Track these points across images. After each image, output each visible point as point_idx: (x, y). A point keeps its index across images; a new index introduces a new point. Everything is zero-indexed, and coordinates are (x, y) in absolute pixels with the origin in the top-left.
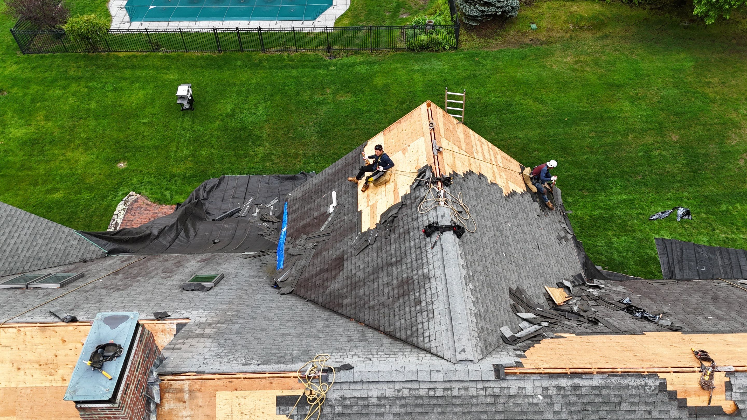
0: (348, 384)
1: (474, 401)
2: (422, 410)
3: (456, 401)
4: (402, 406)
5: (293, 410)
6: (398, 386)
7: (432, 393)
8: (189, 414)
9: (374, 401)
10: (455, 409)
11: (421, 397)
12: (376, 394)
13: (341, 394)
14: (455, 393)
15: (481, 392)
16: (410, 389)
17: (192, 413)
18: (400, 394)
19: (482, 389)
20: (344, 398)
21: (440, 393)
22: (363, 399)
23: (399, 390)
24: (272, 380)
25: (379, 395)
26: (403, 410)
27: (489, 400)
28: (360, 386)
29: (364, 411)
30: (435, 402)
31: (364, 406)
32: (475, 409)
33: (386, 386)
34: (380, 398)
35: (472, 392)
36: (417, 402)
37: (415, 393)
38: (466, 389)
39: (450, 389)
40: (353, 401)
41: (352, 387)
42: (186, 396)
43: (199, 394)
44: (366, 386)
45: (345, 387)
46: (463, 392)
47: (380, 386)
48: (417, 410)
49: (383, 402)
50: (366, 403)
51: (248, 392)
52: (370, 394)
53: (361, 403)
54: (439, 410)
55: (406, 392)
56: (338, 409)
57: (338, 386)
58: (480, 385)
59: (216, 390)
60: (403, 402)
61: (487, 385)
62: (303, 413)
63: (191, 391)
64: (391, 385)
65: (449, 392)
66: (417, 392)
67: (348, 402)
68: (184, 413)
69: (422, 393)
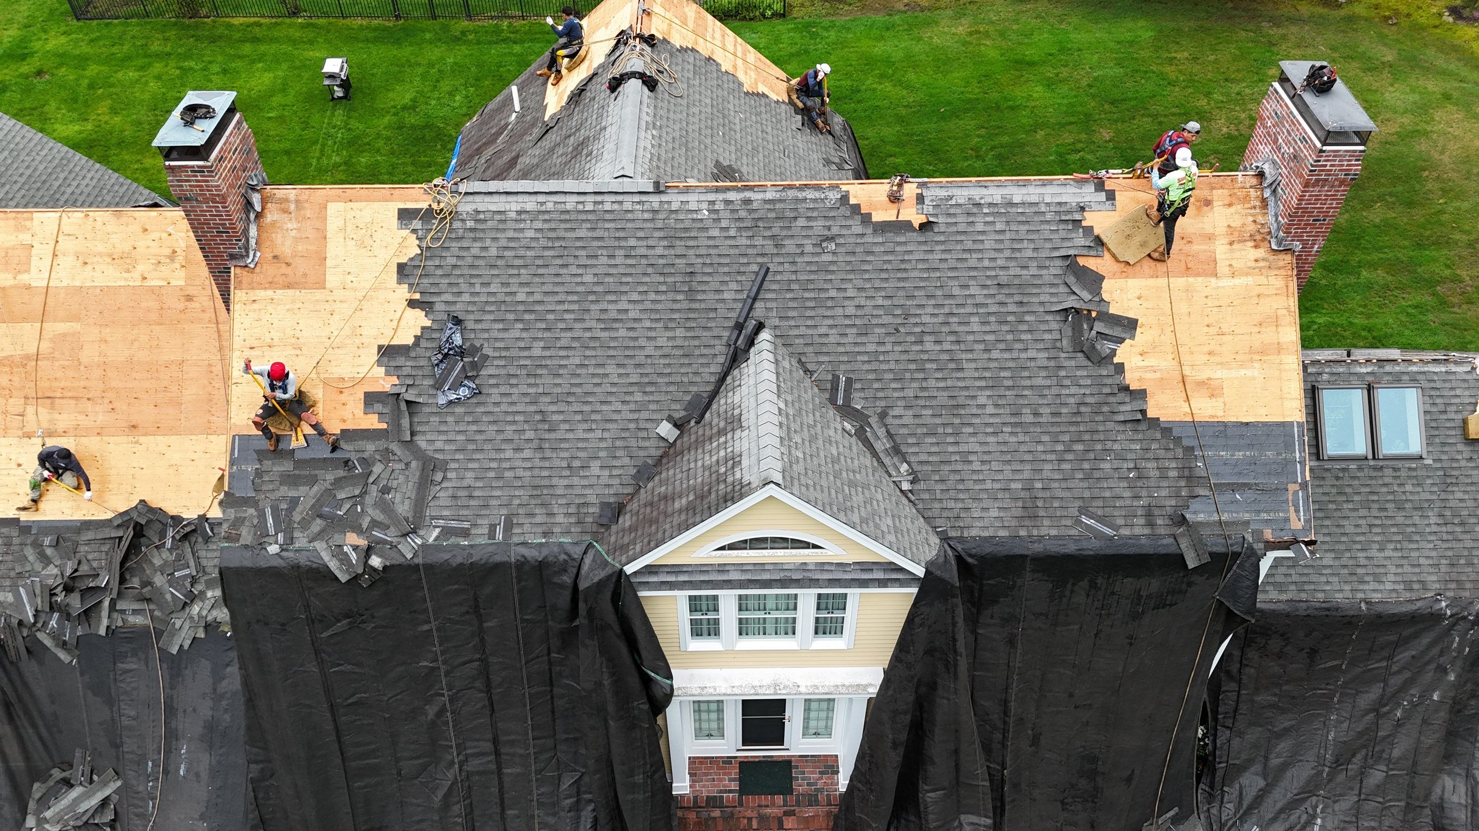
0: (482, 196)
1: (630, 216)
2: (568, 226)
3: (608, 216)
4: (545, 221)
5: (417, 224)
6: (541, 198)
7: (580, 207)
8: (295, 226)
9: (513, 215)
10: (607, 225)
11: (568, 212)
12: (515, 207)
13: (474, 207)
14: (607, 207)
15: (638, 207)
16: (555, 203)
17: (299, 225)
18: (543, 209)
19: (639, 203)
20: (477, 212)
21: (589, 207)
22: (499, 212)
23: (542, 204)
24: (393, 191)
25: (519, 209)
26: (546, 226)
27: (646, 216)
28: (496, 198)
29: (500, 226)
30: (584, 217)
31: (500, 221)
32: (629, 225)
33: (526, 198)
34: (519, 213)
35: (627, 206)
36: (563, 217)
37: (561, 207)
38: (621, 203)
39: (602, 203)
40: (488, 216)
41: (488, 199)
42: (292, 207)
43: (306, 205)
44: (503, 198)
45: (478, 198)
46: (616, 207)
47: (520, 198)
48: (563, 226)
49: (523, 216)
50: (503, 217)
51: (364, 204)
52: (508, 208)
53: (498, 217)
54: (589, 226)
55: (550, 206)
56: (470, 224)
57: (470, 198)
58: (637, 198)
59: (328, 201)
60: (546, 217)
61: (644, 198)
62: (429, 227)
63: (297, 202)
64: (533, 198)
65: (600, 206)
66: (563, 205)
67: (482, 216)
68: (289, 226)
69: (569, 207)
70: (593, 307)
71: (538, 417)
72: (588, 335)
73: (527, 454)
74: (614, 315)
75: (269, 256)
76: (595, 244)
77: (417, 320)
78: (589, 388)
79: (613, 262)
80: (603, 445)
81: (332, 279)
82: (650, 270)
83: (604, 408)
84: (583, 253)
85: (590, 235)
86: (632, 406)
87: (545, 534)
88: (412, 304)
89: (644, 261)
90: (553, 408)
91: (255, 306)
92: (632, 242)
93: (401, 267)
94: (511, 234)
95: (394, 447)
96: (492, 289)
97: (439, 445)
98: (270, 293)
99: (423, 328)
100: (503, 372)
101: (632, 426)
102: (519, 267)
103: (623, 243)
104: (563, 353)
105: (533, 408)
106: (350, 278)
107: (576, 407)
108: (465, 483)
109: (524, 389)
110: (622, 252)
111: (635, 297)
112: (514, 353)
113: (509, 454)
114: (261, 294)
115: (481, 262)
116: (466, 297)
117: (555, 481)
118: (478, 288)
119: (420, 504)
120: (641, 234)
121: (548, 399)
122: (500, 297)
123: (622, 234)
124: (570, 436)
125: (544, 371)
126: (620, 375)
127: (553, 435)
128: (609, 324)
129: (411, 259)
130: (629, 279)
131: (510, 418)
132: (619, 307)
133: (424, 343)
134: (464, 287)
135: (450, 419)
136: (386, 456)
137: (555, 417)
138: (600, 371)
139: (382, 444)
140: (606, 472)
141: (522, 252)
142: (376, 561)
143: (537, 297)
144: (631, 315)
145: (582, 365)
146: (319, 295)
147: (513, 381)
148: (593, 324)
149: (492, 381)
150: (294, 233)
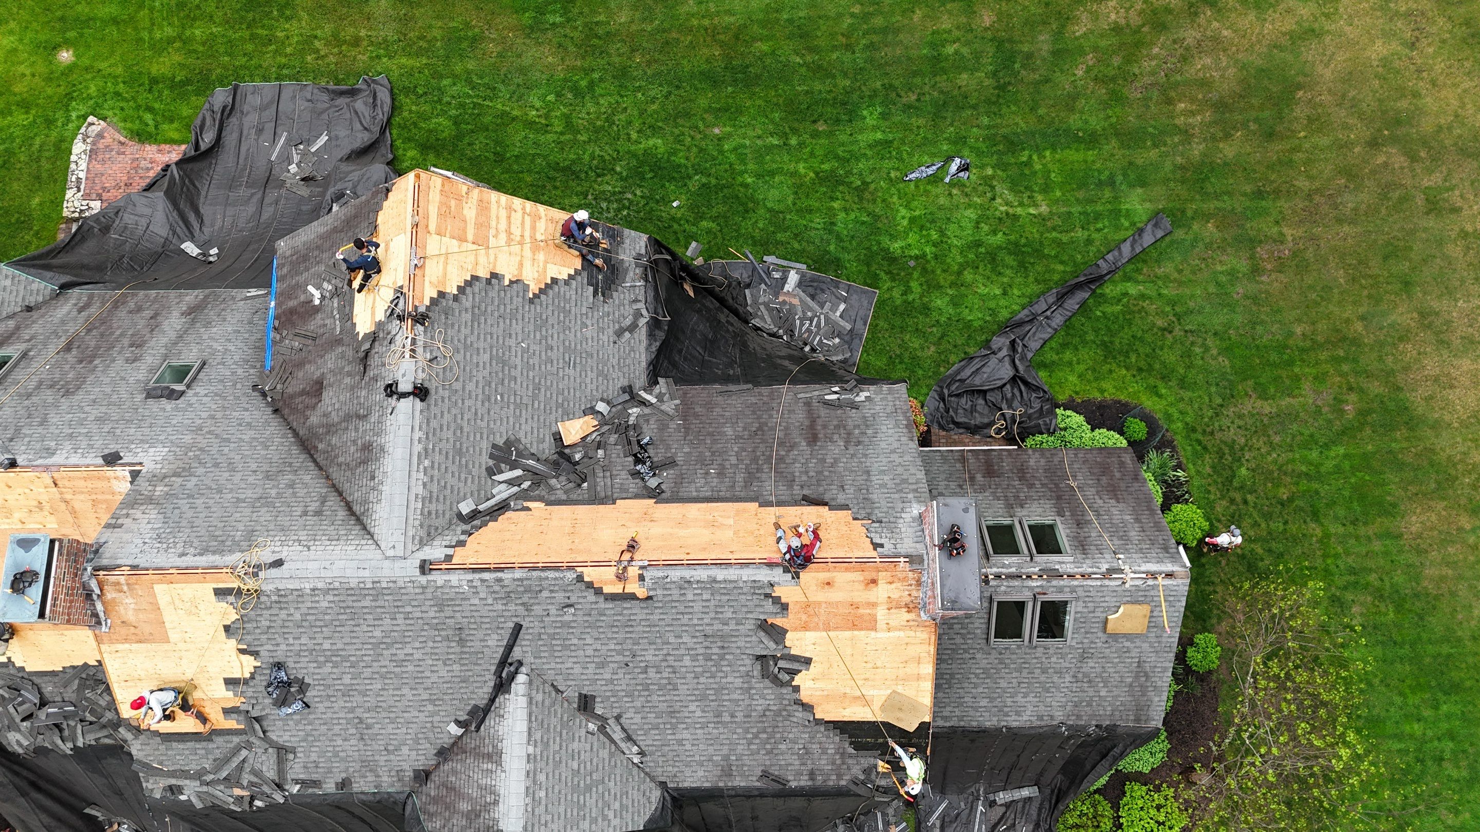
0: (281, 578)
1: (403, 591)
2: (355, 598)
3: (385, 591)
4: (335, 595)
5: (231, 599)
6: (328, 580)
7: (362, 586)
8: (132, 601)
9: (308, 591)
10: (386, 598)
11: (352, 589)
12: (309, 586)
13: (274, 586)
14: (384, 585)
15: (409, 585)
16: (341, 583)
17: (135, 601)
18: (332, 587)
19: (409, 582)
20: (279, 590)
21: (369, 585)
22: (297, 590)
23: (330, 584)
24: (207, 575)
25: (312, 587)
26: (336, 599)
27: (417, 591)
28: (291, 581)
29: (299, 599)
30: (366, 592)
31: (299, 596)
32: (404, 597)
33: (316, 580)
34: (313, 590)
35: (400, 584)
36: (349, 592)
37: (347, 586)
38: (395, 582)
39: (379, 582)
40: (288, 592)
41: (285, 580)
42: (125, 588)
43: (136, 587)
44: (298, 580)
45: (277, 581)
46: (391, 585)
47: (311, 580)
48: (350, 598)
49: (316, 592)
50: (300, 593)
51: (184, 585)
52: (303, 586)
53: (295, 593)
54: (371, 598)
55: (336, 585)
56: (274, 598)
57: (269, 581)
58: (408, 579)
59: (153, 584)
60: (335, 592)
61: (413, 579)
64: (322, 580)
65: (378, 585)
66: (348, 583)
67: (283, 593)
68: (127, 601)
69: (352, 586)
70: (385, 652)
71: (356, 721)
72: (385, 670)
74: (402, 657)
75: (119, 622)
76: (379, 610)
77: (248, 664)
78: (392, 703)
79: (395, 622)
80: (409, 737)
81: (173, 636)
82: (426, 627)
83: (405, 715)
84: (371, 617)
85: (373, 604)
86: (427, 714)
87: (376, 787)
88: (242, 652)
89: (420, 621)
90: (368, 715)
91: (118, 654)
92: (408, 609)
93: (227, 628)
94: (309, 605)
95: (253, 739)
96: (303, 641)
97: (286, 738)
98: (127, 646)
99: (255, 667)
100: (324, 693)
101: (428, 725)
102: (321, 627)
103: (401, 610)
104: (366, 682)
105: (351, 715)
106: (188, 635)
107: (384, 714)
108: (312, 759)
109: (342, 704)
110: (402, 616)
111: (417, 645)
112: (330, 682)
113: (340, 743)
114: (120, 647)
115: (290, 624)
116: (283, 647)
117: (377, 758)
118: (291, 641)
119: (281, 772)
120: (415, 603)
121: (362, 710)
122: (311, 646)
123: (399, 604)
125: (355, 693)
126: (414, 695)
128: (401, 663)
129: (233, 623)
130: (410, 633)
131: (335, 721)
132: (406, 651)
133: (257, 677)
134: (280, 640)
135: (290, 723)
136: (248, 744)
137: (369, 721)
138: (399, 693)
139: (244, 737)
140: (414, 753)
141: (321, 617)
142: (259, 803)
143: (340, 646)
144: (416, 656)
145: (383, 689)
146: (166, 646)
147: (333, 699)
148: (387, 663)
149: (316, 699)
150: (132, 606)
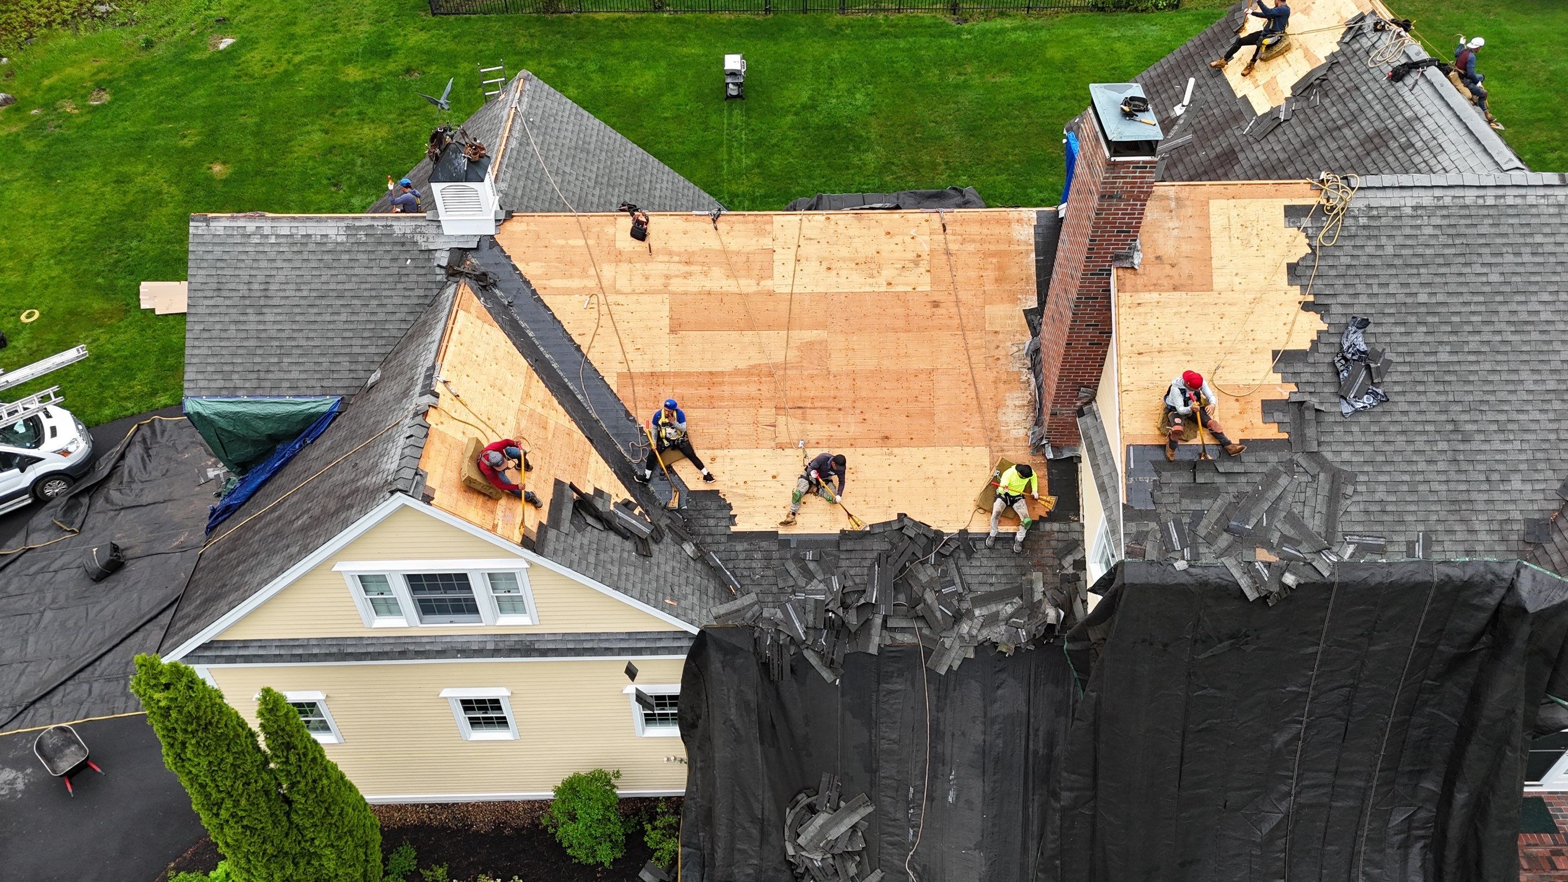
0: (1374, 191)
1: (1534, 211)
2: (1469, 222)
3: (1510, 211)
4: (1443, 216)
5: (1306, 222)
6: (1438, 192)
7: (1480, 202)
8: (1177, 225)
9: (1408, 211)
10: (1511, 221)
11: (1467, 207)
12: (1411, 202)
13: (1366, 203)
14: (1510, 201)
15: (1542, 201)
16: (1454, 197)
17: (1181, 224)
18: (1441, 203)
19: (1543, 196)
20: (1370, 208)
21: (1491, 201)
22: (1394, 208)
23: (1439, 198)
24: (1277, 187)
25: (1414, 204)
26: (1445, 222)
27: (1552, 210)
28: (1389, 193)
29: (1396, 223)
30: (1485, 212)
31: (1395, 217)
32: (1534, 221)
33: (1422, 192)
34: (1415, 208)
35: (1531, 200)
36: (1463, 212)
37: (1460, 202)
38: (1524, 197)
39: (1504, 196)
40: (1382, 212)
41: (1380, 194)
42: (1173, 204)
43: (1187, 203)
44: (1397, 193)
45: (1369, 193)
46: (1519, 201)
47: (1415, 193)
48: (1463, 222)
49: (1419, 212)
50: (1398, 213)
51: (1248, 201)
52: (1403, 204)
53: (1392, 213)
54: (1491, 221)
55: (1447, 201)
56: (1363, 221)
57: (1362, 193)
58: (1541, 192)
59: (1209, 198)
60: (1445, 212)
61: (1549, 191)
62: (1319, 225)
63: (1178, 199)
64: (1429, 192)
65: (1502, 200)
66: (1461, 200)
67: (1375, 213)
68: (1171, 225)
69: (1468, 201)
70: (1502, 308)
71: (1450, 427)
72: (1498, 338)
73: (1442, 466)
74: (1524, 317)
75: (1151, 257)
76: (1499, 240)
77: (1311, 325)
78: (1503, 396)
79: (1519, 260)
80: (1523, 457)
81: (1219, 281)
82: (1559, 269)
83: (1521, 417)
84: (1486, 250)
85: (1493, 230)
86: (1551, 416)
87: (1468, 552)
88: (1306, 307)
89: (1552, 259)
90: (1466, 417)
91: (1141, 309)
92: (1539, 239)
93: (1292, 269)
94: (1408, 231)
95: (1299, 458)
96: (1392, 289)
97: (1346, 456)
98: (1155, 295)
99: (1319, 332)
100: (1408, 378)
101: (1553, 437)
102: (1417, 266)
103: (1529, 240)
104: (1472, 358)
105: (1443, 417)
106: (1237, 280)
107: (1490, 416)
108: (1378, 496)
109: (1433, 397)
110: (1528, 250)
111: (1546, 297)
112: (1419, 358)
113: (1422, 466)
114: (1146, 297)
115: (1377, 262)
116: (1364, 299)
117: (1474, 496)
118: (1376, 290)
119: (1331, 519)
120: (1547, 230)
121: (1458, 408)
122: (1401, 298)
123: (1527, 230)
124: (1486, 447)
125: (1454, 378)
126: (1536, 382)
127: (1467, 447)
128: (1519, 327)
129: (1303, 259)
130: (1538, 278)
131: (1419, 428)
132: (1530, 308)
133: (1322, 349)
134: (1360, 288)
135: (1355, 429)
136: (1290, 467)
137: (1469, 427)
138: (1514, 377)
139: (1286, 455)
140: (1528, 487)
141: (1420, 251)
142: (1289, 579)
143: (1440, 298)
144: (1544, 317)
145: (1494, 371)
146: (1206, 297)
147: (1421, 388)
148: (1503, 326)
149: (1398, 388)
150: (1176, 232)
